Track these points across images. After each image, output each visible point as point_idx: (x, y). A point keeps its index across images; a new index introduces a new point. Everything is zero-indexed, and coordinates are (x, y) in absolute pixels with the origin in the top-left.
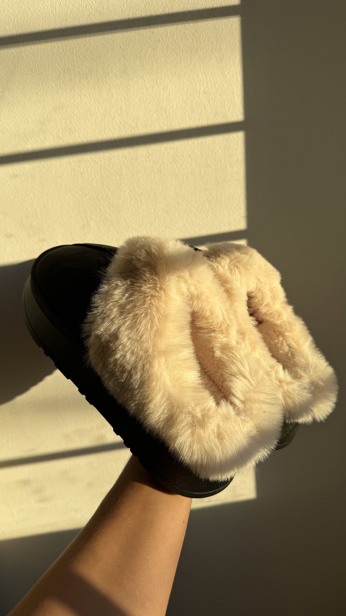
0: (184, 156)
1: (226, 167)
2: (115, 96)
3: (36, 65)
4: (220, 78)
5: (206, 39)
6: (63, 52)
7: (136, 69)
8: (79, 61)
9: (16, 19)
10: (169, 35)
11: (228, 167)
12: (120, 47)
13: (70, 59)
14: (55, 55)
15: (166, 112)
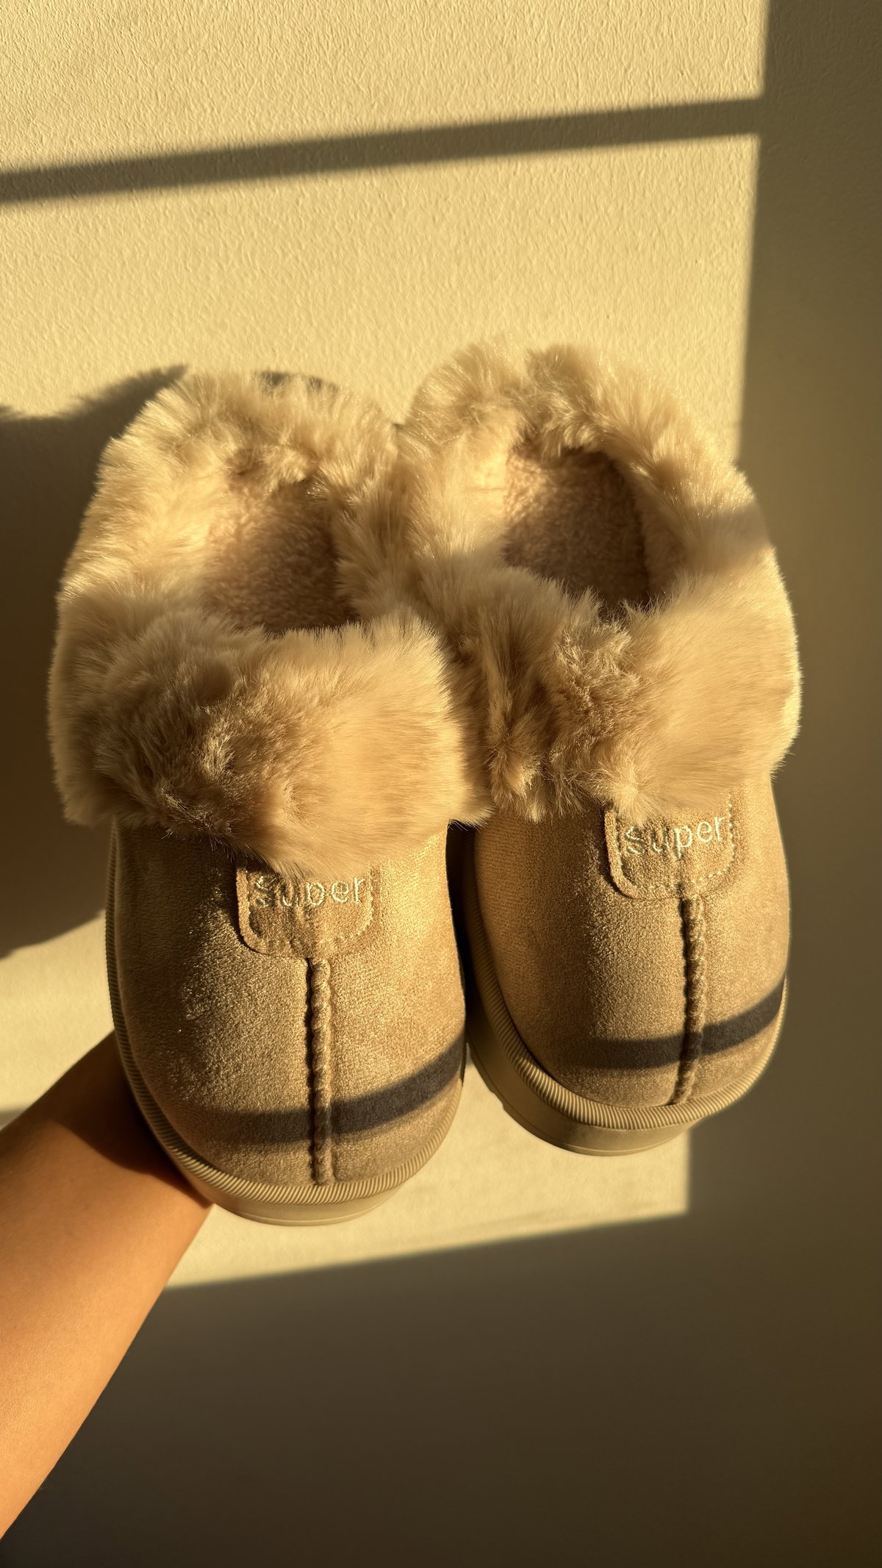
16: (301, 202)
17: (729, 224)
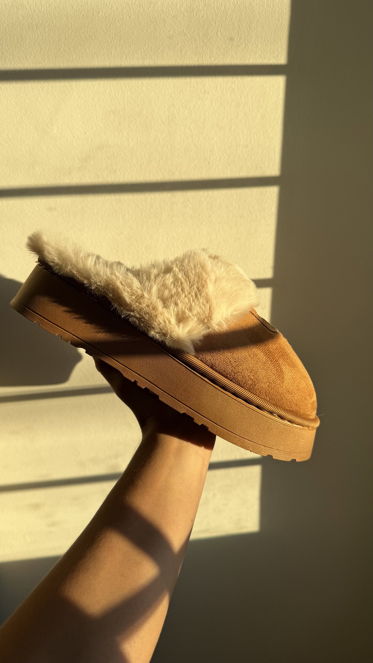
0: (222, 207)
1: (261, 220)
2: (162, 144)
3: (87, 106)
4: (264, 136)
5: (254, 97)
6: (115, 95)
7: (184, 119)
8: (129, 106)
9: (71, 58)
10: (218, 90)
11: (263, 221)
12: (171, 96)
13: (121, 103)
14: (107, 98)
15: (209, 163)
16: (148, 200)
17: (270, 211)
